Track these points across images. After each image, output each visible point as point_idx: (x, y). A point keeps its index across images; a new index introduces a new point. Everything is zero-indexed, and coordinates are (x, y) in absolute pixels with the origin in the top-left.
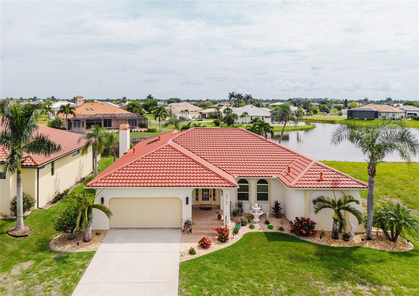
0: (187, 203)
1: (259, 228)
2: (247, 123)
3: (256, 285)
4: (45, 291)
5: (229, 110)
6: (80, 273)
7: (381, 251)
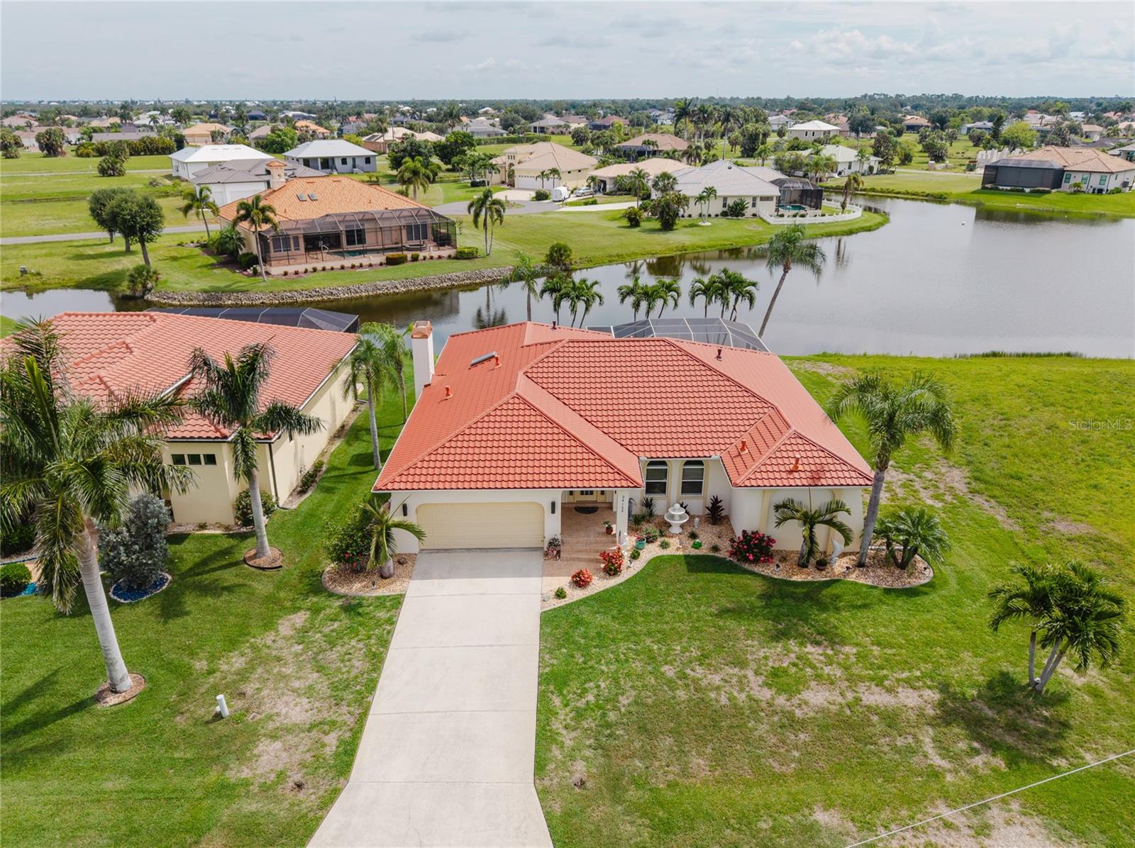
0: (553, 511)
1: (677, 546)
2: (713, 215)
3: (655, 647)
4: (343, 661)
5: (668, 179)
6: (389, 632)
7: (872, 587)
